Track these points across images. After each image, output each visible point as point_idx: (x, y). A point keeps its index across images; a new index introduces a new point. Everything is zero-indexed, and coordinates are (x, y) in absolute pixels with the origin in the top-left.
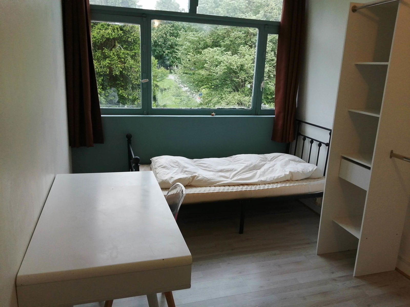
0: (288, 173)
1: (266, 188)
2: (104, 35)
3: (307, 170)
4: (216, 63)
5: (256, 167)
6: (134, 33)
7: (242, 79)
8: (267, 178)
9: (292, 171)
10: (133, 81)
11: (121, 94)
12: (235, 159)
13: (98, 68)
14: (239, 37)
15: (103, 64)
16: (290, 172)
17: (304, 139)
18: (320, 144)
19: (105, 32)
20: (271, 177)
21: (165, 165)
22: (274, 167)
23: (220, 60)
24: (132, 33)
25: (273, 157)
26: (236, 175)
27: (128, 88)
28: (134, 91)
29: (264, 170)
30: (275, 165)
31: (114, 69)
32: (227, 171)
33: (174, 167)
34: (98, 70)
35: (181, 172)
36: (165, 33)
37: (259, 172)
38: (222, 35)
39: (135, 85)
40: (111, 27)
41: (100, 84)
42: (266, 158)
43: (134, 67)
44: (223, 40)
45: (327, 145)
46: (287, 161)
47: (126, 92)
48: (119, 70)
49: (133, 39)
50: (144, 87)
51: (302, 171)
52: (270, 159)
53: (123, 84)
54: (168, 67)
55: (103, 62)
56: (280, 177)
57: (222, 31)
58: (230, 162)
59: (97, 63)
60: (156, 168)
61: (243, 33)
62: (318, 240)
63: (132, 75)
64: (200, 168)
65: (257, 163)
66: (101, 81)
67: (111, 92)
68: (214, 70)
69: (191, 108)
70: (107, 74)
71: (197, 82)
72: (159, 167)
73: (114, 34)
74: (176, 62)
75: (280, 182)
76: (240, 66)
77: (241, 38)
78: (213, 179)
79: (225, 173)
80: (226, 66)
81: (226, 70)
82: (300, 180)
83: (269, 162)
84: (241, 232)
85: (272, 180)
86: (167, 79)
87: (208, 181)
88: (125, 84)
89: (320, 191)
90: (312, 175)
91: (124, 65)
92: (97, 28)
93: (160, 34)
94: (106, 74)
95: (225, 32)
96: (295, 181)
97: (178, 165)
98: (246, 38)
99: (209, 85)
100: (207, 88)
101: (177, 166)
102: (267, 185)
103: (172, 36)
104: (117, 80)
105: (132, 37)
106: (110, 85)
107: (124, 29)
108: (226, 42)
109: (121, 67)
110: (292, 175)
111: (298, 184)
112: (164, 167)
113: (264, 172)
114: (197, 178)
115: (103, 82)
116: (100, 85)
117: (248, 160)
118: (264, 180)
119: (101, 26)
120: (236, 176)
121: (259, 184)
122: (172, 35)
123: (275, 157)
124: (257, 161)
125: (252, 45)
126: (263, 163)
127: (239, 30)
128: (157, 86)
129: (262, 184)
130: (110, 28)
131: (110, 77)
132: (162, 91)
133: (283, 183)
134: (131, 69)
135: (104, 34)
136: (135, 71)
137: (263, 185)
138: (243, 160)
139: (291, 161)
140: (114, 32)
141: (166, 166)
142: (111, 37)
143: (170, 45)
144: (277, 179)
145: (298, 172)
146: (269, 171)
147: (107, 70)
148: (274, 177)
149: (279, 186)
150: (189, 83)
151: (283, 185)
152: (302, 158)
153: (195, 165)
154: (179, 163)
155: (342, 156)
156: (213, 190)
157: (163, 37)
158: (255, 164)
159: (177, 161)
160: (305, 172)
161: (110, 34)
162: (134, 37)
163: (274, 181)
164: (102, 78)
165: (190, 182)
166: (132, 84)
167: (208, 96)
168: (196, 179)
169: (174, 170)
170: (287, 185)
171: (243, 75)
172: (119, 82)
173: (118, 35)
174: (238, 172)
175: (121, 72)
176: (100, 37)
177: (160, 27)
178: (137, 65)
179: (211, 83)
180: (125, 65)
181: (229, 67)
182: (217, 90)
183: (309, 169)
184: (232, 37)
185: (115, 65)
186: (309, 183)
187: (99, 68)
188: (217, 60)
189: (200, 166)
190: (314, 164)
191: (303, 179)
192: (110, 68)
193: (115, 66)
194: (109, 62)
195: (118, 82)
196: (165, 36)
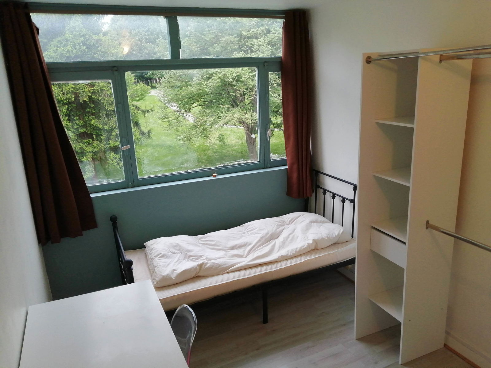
0: (311, 242)
1: (289, 265)
2: (63, 54)
3: (332, 234)
4: (207, 76)
5: (274, 236)
6: (101, 48)
7: (240, 93)
8: (288, 251)
9: (316, 238)
10: (106, 107)
11: (94, 125)
12: (248, 228)
13: (60, 95)
14: (232, 42)
15: (66, 89)
16: (314, 240)
17: (325, 193)
18: (343, 200)
19: (63, 50)
20: (292, 250)
21: (163, 253)
22: (294, 233)
23: (211, 72)
24: (98, 47)
25: (292, 219)
26: (252, 251)
27: (102, 116)
28: (110, 119)
29: (283, 240)
30: (294, 230)
31: (81, 94)
32: (240, 247)
33: (175, 253)
34: (60, 97)
35: (185, 258)
36: (139, 39)
37: (278, 241)
38: (210, 41)
39: (111, 112)
40: (71, 42)
41: (65, 114)
42: (284, 222)
43: (106, 89)
44: (212, 46)
45: (353, 201)
46: (307, 223)
47: (100, 121)
48: (87, 94)
49: (101, 55)
50: (125, 155)
51: (327, 237)
52: (288, 222)
53: (94, 112)
54: (149, 81)
55: (65, 87)
56: (302, 248)
57: (209, 36)
58: (242, 234)
59: (58, 88)
60: (153, 258)
61: (235, 37)
62: (355, 318)
63: (104, 99)
64: (206, 247)
65: (274, 231)
66: (66, 111)
67: (81, 123)
68: (205, 85)
69: (187, 171)
70: (73, 101)
71: (186, 100)
72: (157, 257)
73: (75, 51)
74: (157, 75)
75: (304, 254)
76: (236, 78)
77: (234, 43)
78: (225, 263)
79: (238, 250)
80: (220, 78)
81: (221, 84)
82: (326, 247)
83: (286, 226)
84: (265, 321)
85: (294, 253)
86: (148, 96)
87: (220, 268)
88: (98, 111)
89: (350, 257)
90: (338, 239)
91: (92, 88)
92: (52, 46)
93: (133, 42)
94: (71, 101)
95: (214, 36)
96: (321, 250)
97: (179, 248)
98: (239, 42)
99: (201, 101)
100: (200, 105)
101: (179, 250)
102: (289, 261)
103: (148, 43)
104: (86, 108)
105: (99, 52)
106: (78, 114)
107: (88, 43)
108: (215, 48)
109: (89, 91)
110: (317, 243)
111: (324, 254)
112: (162, 256)
113: (284, 242)
114: (205, 266)
115: (68, 112)
116: (66, 116)
117: (263, 228)
118: (285, 255)
119: (58, 42)
120: (252, 253)
121: (279, 260)
122: (149, 41)
123: (294, 219)
124: (274, 227)
125: (247, 50)
126: (281, 229)
127: (230, 33)
128: (137, 108)
129: (284, 260)
130: (70, 44)
131: (76, 104)
132: (144, 112)
133: (307, 255)
134: (102, 92)
135: (63, 52)
136: (107, 94)
137: (285, 262)
138: (257, 229)
139: (313, 224)
140: (76, 49)
141: (165, 254)
142: (73, 56)
143: (147, 54)
144: (300, 251)
145: (323, 238)
146: (289, 239)
147: (71, 96)
148: (297, 249)
149: (303, 259)
150: (177, 101)
151: (308, 258)
152: (324, 216)
153: (201, 244)
154: (180, 246)
155: (371, 226)
156: (226, 279)
157: (137, 45)
158: (272, 232)
159: (178, 244)
160: (331, 237)
161: (71, 52)
162: (102, 52)
163: (297, 255)
164: (67, 107)
165: (197, 272)
166: (107, 111)
167: (202, 116)
168: (204, 268)
169: (175, 258)
170: (313, 257)
171: (241, 88)
172: (89, 110)
173: (82, 51)
174: (253, 247)
175: (90, 97)
176: (58, 57)
177: (133, 33)
178: (109, 87)
179: (203, 99)
180: (94, 87)
181: (223, 79)
182: (212, 107)
183: (335, 233)
184: (222, 43)
185: (82, 89)
186: (337, 251)
187: (62, 95)
188: (208, 72)
189: (206, 244)
190: (340, 225)
191: (330, 245)
192: (75, 94)
193: (81, 91)
194: (73, 86)
195: (87, 109)
196: (139, 43)
